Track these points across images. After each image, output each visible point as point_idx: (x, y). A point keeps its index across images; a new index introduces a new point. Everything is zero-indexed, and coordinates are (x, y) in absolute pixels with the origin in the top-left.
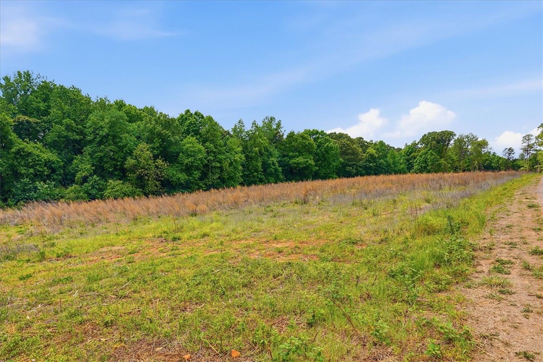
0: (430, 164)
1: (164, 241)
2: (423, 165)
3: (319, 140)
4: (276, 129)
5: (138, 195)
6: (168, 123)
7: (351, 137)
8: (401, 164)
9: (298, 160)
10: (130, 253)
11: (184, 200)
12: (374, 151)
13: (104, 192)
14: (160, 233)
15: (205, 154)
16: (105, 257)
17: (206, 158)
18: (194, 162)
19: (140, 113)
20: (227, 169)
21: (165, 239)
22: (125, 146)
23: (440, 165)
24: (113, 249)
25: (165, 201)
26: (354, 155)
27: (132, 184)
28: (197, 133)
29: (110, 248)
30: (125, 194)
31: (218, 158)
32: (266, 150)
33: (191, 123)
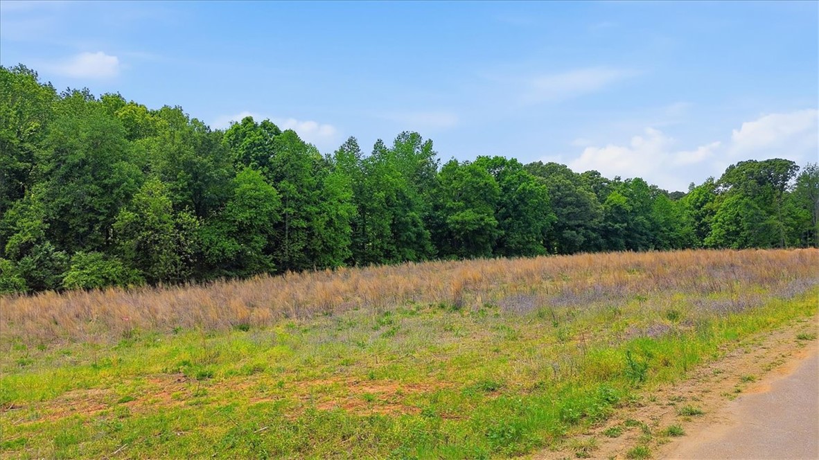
0: (745, 225)
1: (183, 379)
2: (732, 228)
3: (507, 178)
4: (421, 157)
5: (135, 282)
6: (208, 142)
7: (574, 172)
8: (683, 225)
9: (463, 217)
10: (121, 402)
11: (229, 295)
12: (623, 200)
13: (64, 274)
14: (177, 365)
15: (279, 204)
16: (76, 408)
17: (279, 212)
18: (256, 218)
19: (154, 122)
20: (323, 232)
21: (185, 376)
22: (118, 185)
23: (767, 229)
24: (90, 393)
25: (191, 295)
26: (579, 207)
27: (124, 260)
28: (263, 161)
29: (83, 392)
30: (107, 279)
31: (305, 211)
32: (400, 194)
33: (253, 144)
